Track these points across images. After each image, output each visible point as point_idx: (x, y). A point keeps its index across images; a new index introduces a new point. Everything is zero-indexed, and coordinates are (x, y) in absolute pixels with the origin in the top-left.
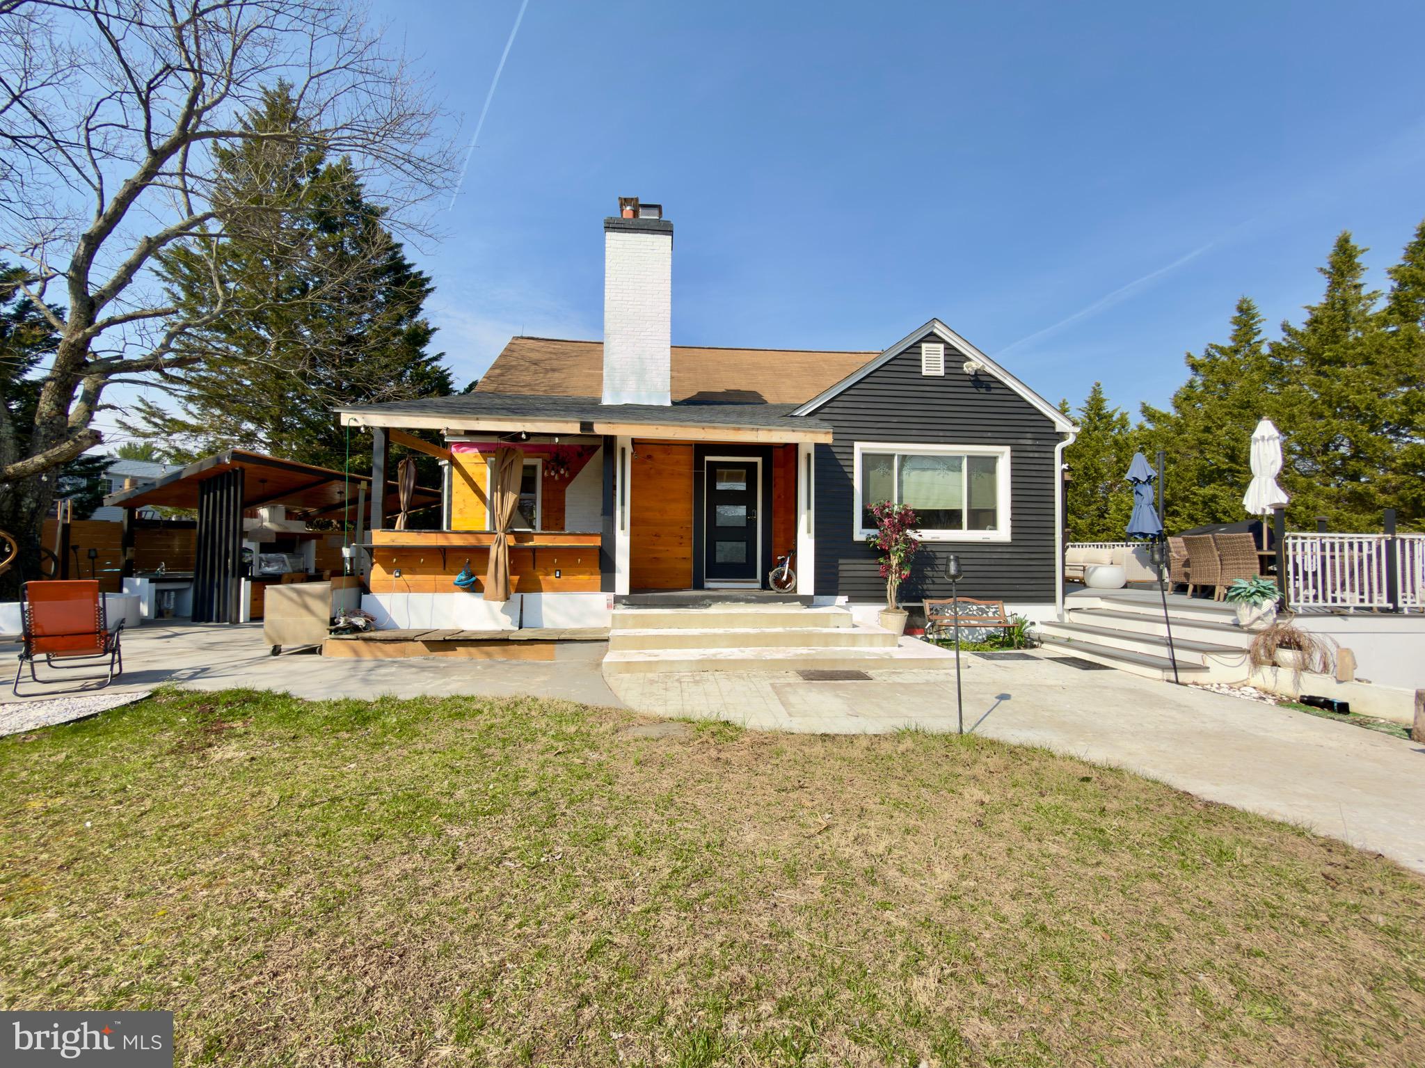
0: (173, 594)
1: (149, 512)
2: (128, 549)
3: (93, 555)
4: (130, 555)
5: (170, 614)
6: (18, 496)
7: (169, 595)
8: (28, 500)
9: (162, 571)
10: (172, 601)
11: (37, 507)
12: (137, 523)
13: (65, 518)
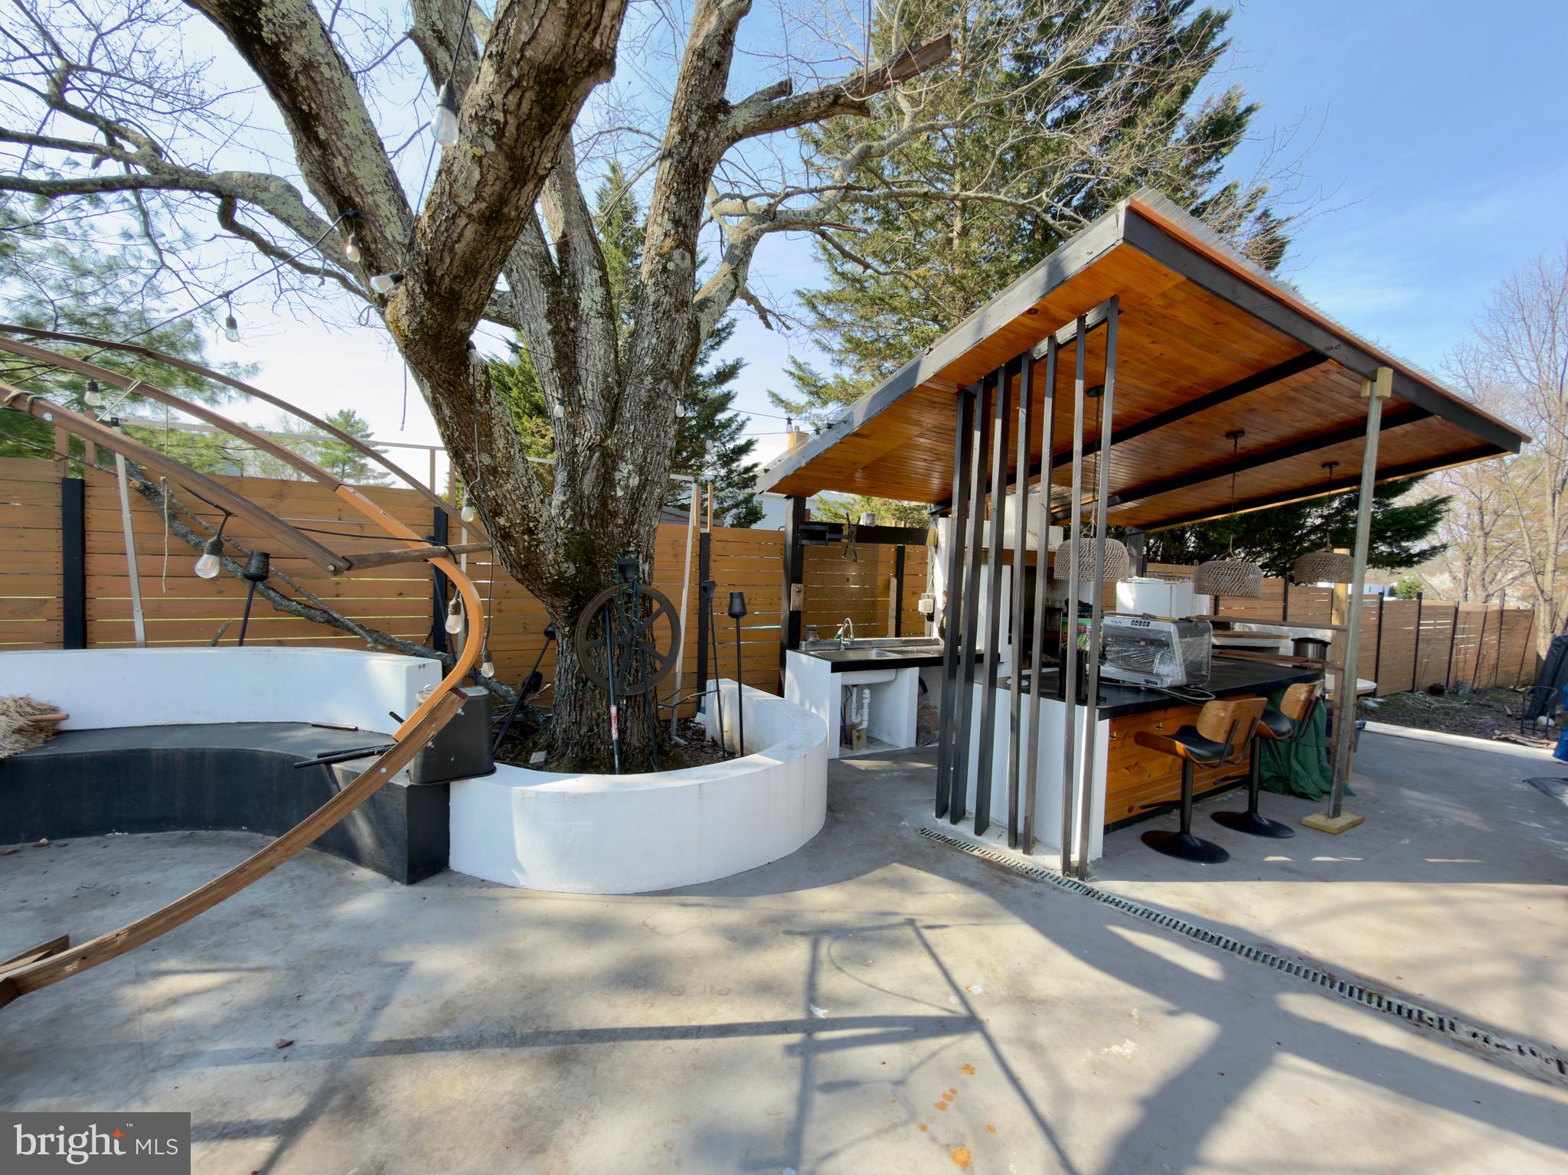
0: (865, 694)
2: (794, 587)
3: (737, 609)
4: (796, 601)
5: (864, 740)
6: (609, 460)
7: (860, 698)
8: (625, 468)
9: (844, 634)
10: (866, 710)
11: (642, 487)
12: (806, 530)
13: (704, 524)
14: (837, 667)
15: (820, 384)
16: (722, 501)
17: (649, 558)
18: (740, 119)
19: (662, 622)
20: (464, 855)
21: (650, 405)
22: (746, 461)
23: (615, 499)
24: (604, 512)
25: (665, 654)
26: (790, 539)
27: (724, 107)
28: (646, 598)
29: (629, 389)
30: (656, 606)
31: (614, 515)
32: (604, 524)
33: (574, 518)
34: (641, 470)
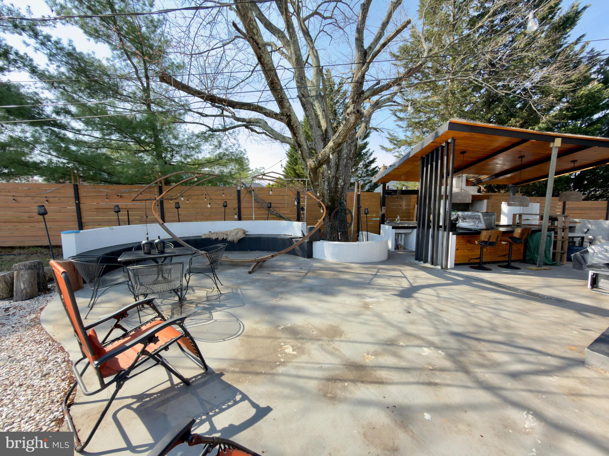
0: (403, 235)
1: (392, 185)
2: (383, 207)
3: (366, 212)
4: (384, 211)
5: (402, 248)
6: (337, 179)
7: (401, 237)
8: (340, 181)
9: (398, 221)
10: (403, 240)
11: (344, 185)
12: (387, 192)
13: (358, 191)
14: (393, 228)
15: (398, 140)
16: (365, 181)
17: (346, 201)
18: (366, 94)
19: (349, 216)
20: (316, 254)
21: (346, 166)
22: (373, 166)
23: (338, 188)
24: (336, 192)
25: (350, 222)
26: (382, 195)
27: (363, 92)
28: (345, 210)
29: (341, 163)
30: (347, 212)
31: (338, 192)
32: (336, 194)
33: (330, 193)
34: (344, 181)
